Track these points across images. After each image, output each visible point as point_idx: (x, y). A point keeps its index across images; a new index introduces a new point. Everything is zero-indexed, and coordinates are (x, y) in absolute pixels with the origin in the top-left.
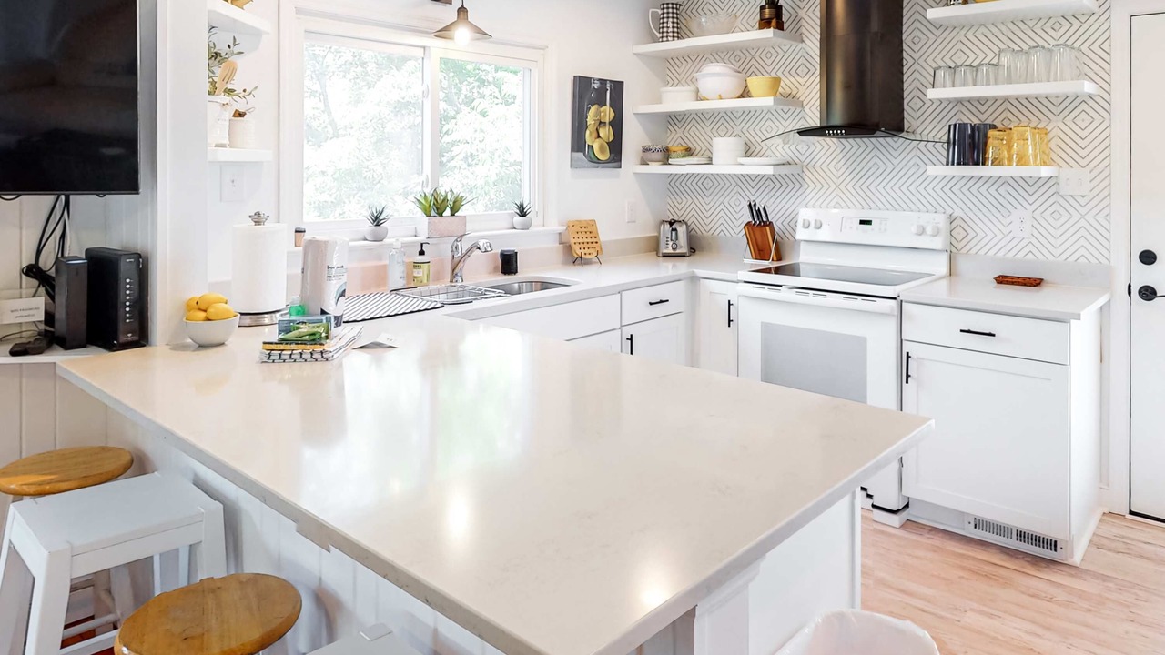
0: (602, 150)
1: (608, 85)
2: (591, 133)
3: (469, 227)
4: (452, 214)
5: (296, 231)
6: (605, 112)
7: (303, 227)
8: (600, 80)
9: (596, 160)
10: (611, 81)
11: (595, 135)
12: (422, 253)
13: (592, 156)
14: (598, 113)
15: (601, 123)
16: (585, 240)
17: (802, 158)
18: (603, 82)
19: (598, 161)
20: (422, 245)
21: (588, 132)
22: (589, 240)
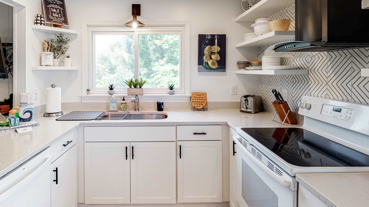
0: (213, 64)
1: (216, 37)
2: (206, 58)
3: (144, 92)
4: (140, 87)
5: (87, 90)
6: (214, 48)
7: (89, 89)
8: (211, 35)
9: (210, 68)
10: (218, 35)
11: (209, 58)
12: (124, 100)
13: (207, 66)
14: (210, 49)
15: (212, 53)
16: (199, 101)
17: (309, 65)
18: (213, 36)
19: (211, 69)
20: (124, 97)
21: (204, 57)
22: (201, 101)
